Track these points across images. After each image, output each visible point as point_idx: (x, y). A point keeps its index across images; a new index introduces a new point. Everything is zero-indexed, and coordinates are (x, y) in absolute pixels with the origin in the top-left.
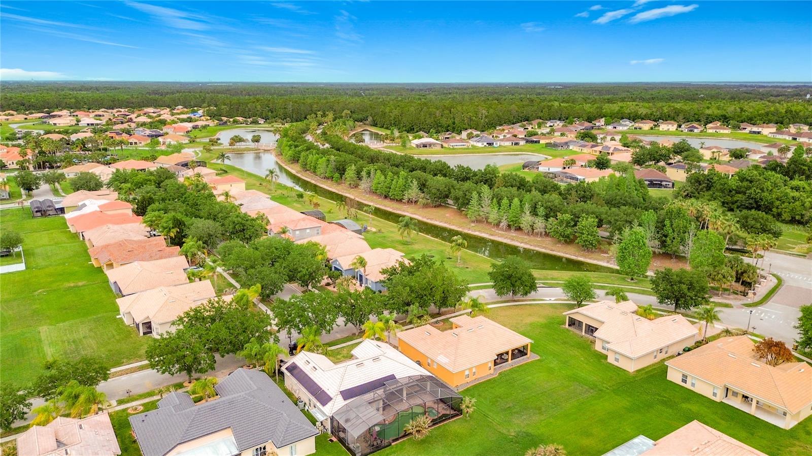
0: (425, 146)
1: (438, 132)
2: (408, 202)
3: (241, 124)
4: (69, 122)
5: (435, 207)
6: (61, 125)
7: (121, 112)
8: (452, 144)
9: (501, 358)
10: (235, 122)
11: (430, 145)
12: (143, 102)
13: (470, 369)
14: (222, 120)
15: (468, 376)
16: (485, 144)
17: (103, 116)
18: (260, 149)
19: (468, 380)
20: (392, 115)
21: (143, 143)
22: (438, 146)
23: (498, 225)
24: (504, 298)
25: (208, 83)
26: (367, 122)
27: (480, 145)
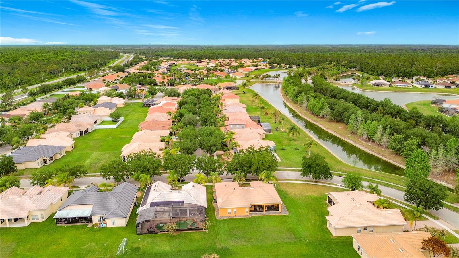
0: (378, 85)
1: (398, 76)
2: (322, 117)
3: (284, 68)
4: (203, 65)
5: (336, 122)
6: (200, 66)
7: (231, 60)
8: (397, 85)
9: (256, 208)
10: (280, 67)
11: (382, 84)
12: (244, 55)
13: (232, 209)
14: (273, 66)
15: (230, 213)
16: (423, 86)
17: (222, 62)
18: (277, 82)
19: (230, 215)
20: (372, 65)
21: (223, 77)
22: (387, 85)
23: (361, 136)
24: (305, 178)
25: (291, 45)
26: (357, 69)
27: (419, 86)
